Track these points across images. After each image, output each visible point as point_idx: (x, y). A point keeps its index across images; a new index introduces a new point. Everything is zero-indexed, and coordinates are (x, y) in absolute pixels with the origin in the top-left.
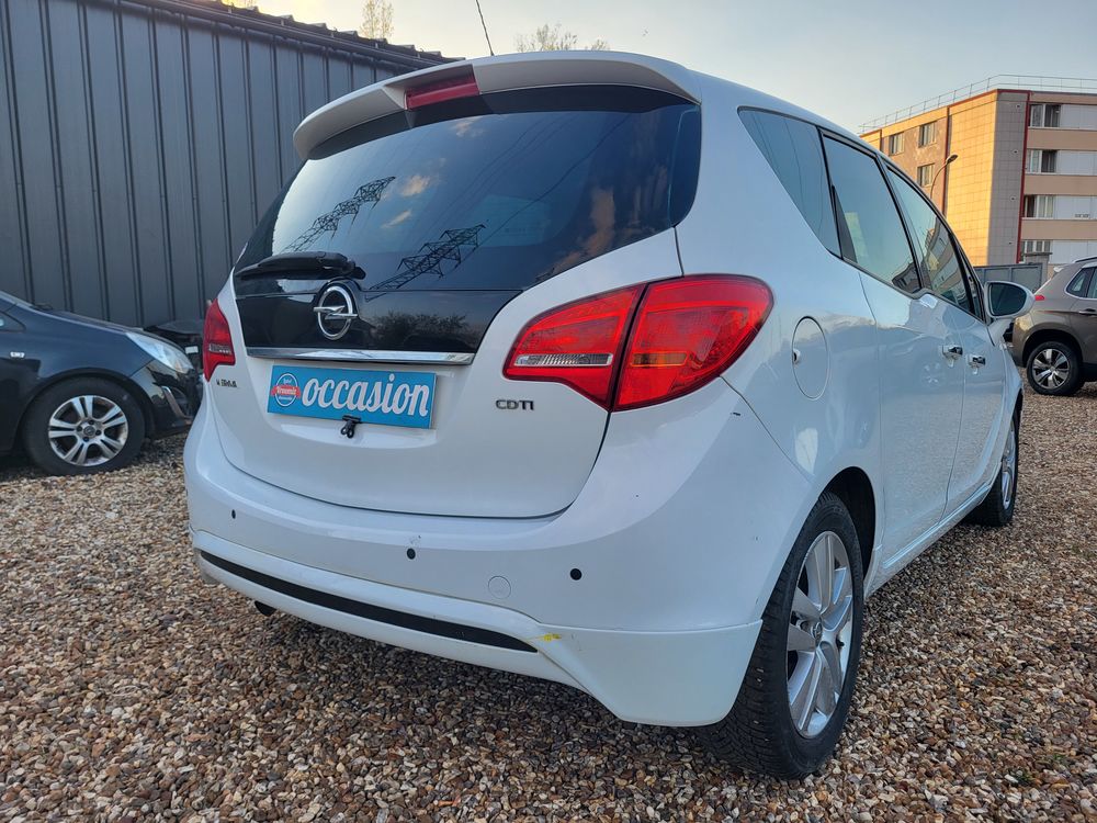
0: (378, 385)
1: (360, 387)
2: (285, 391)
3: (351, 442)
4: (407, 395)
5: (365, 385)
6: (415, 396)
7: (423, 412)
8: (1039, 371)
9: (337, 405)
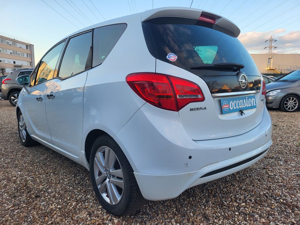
0: (245, 100)
1: (241, 102)
2: (226, 106)
3: (242, 117)
4: (251, 101)
5: (242, 101)
6: (252, 101)
7: (255, 105)
8: (14, 100)
9: (238, 108)
